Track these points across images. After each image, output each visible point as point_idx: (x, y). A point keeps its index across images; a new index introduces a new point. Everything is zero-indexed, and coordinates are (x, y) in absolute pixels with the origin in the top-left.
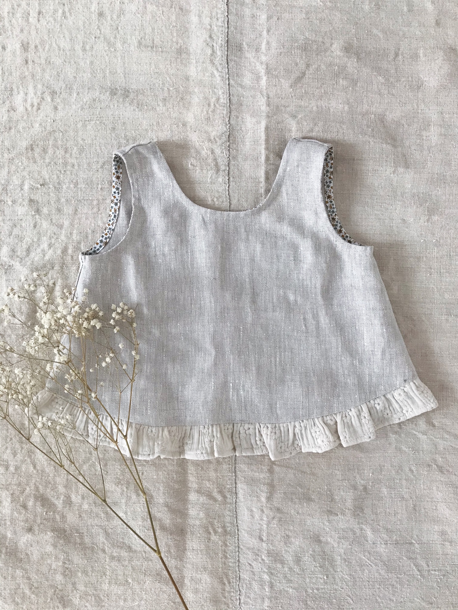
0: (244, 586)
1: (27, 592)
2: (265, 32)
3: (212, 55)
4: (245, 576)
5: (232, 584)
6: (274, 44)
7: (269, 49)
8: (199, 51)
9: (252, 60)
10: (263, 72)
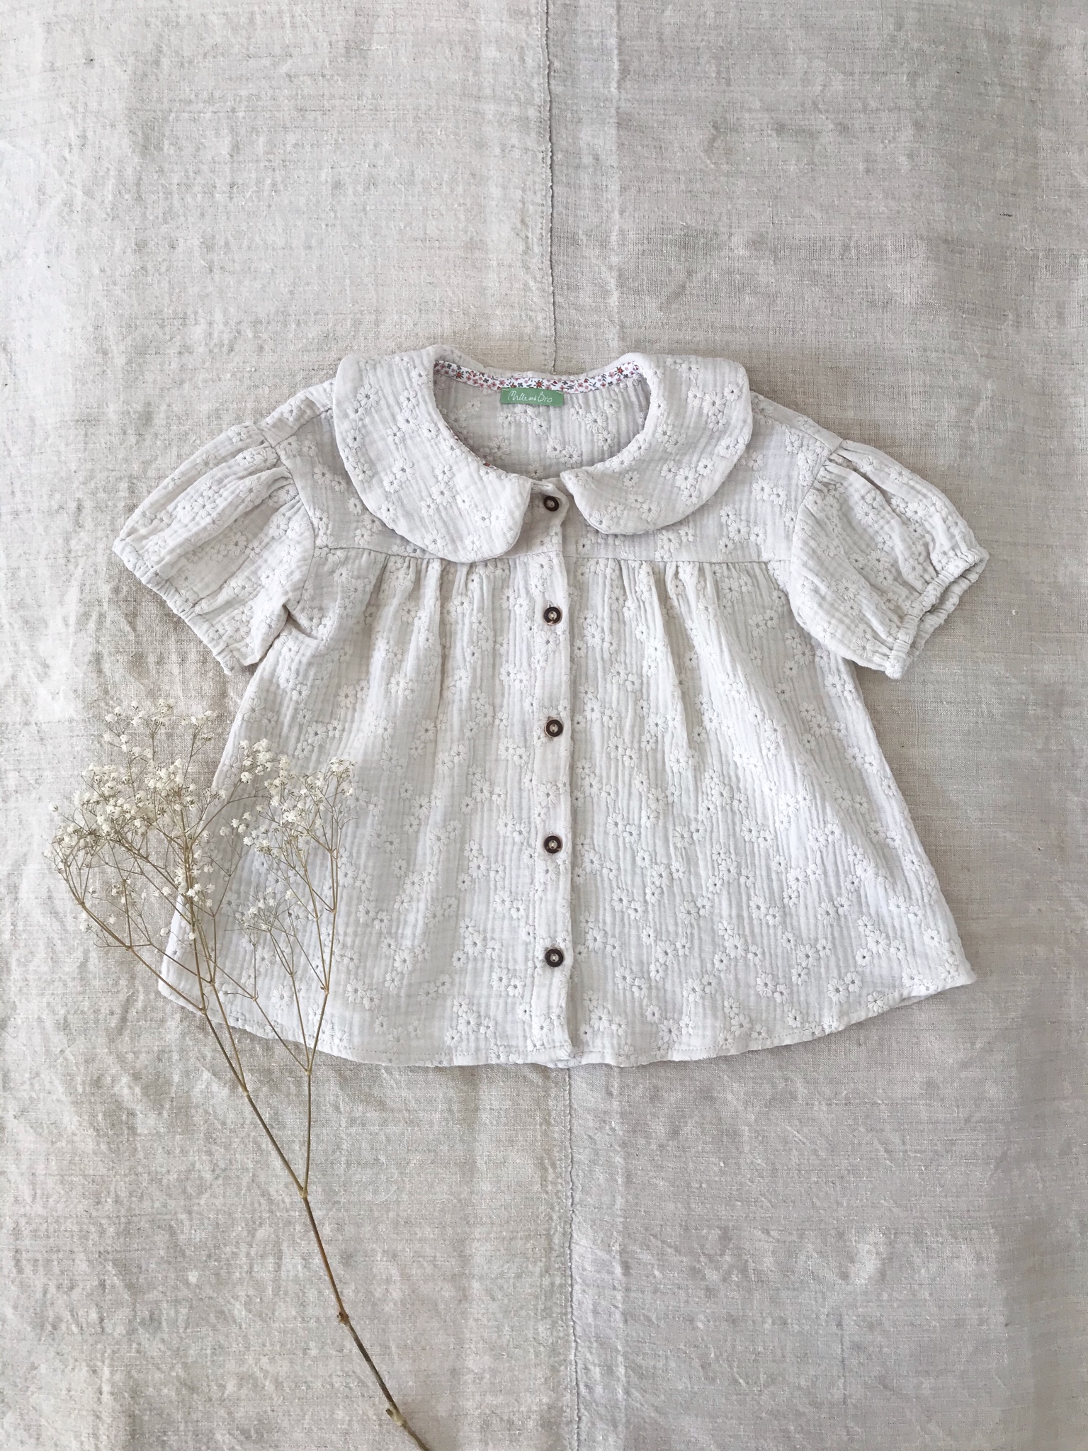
0: (581, 1174)
1: (208, 1176)
2: (616, 213)
3: (525, 253)
4: (582, 1156)
5: (559, 1170)
6: (632, 236)
7: (622, 244)
8: (503, 246)
9: (594, 261)
10: (612, 284)
